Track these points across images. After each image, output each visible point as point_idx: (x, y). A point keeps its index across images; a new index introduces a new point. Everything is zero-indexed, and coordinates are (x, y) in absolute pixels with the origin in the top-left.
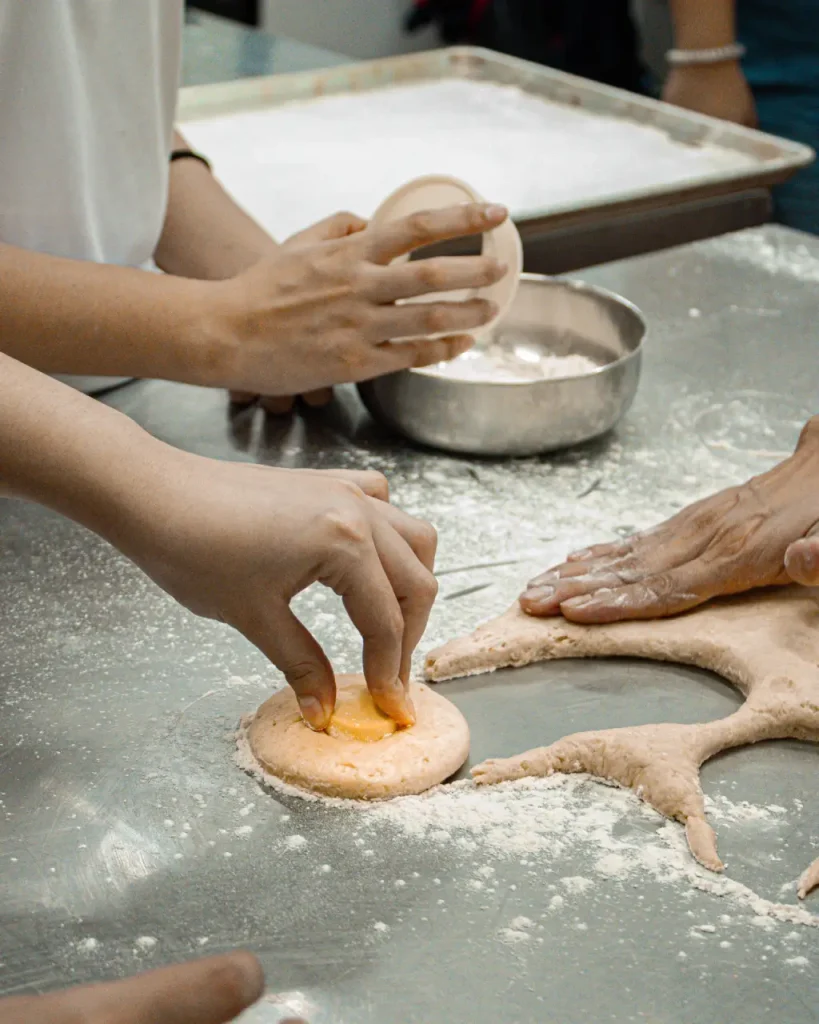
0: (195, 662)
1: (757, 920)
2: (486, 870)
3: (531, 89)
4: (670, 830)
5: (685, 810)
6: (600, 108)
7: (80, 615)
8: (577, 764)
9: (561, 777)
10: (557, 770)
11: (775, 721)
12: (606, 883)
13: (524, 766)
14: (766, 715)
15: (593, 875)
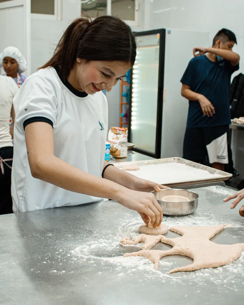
0: (87, 239)
1: (160, 276)
2: (120, 267)
3: (187, 164)
4: (153, 264)
5: (155, 261)
6: (198, 167)
7: (72, 232)
8: (141, 255)
9: (138, 257)
10: (138, 255)
11: (177, 252)
12: (139, 270)
13: (132, 254)
14: (175, 250)
15: (137, 269)
